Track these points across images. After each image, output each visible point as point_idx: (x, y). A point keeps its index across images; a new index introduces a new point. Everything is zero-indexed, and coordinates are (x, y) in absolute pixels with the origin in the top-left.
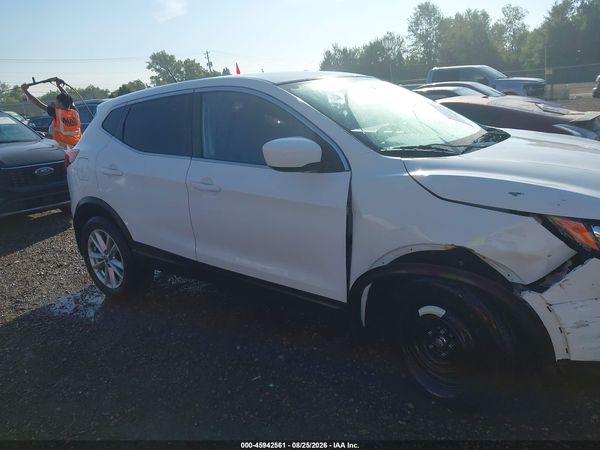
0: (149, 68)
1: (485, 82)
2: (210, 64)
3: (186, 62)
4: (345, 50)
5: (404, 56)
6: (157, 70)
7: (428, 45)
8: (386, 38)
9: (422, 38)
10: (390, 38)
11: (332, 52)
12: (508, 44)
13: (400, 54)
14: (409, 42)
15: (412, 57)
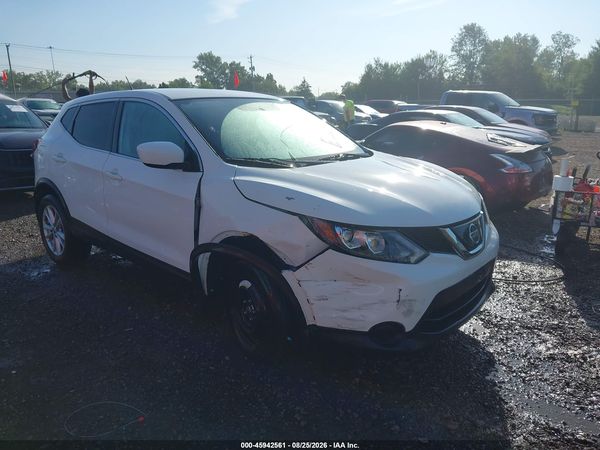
0: (195, 67)
1: (494, 110)
2: (253, 68)
3: (231, 64)
4: (386, 65)
5: (446, 76)
6: (203, 70)
7: (470, 66)
8: (428, 57)
9: (465, 59)
10: (432, 56)
11: (374, 66)
12: (555, 72)
13: (441, 74)
14: (451, 62)
15: (454, 77)
